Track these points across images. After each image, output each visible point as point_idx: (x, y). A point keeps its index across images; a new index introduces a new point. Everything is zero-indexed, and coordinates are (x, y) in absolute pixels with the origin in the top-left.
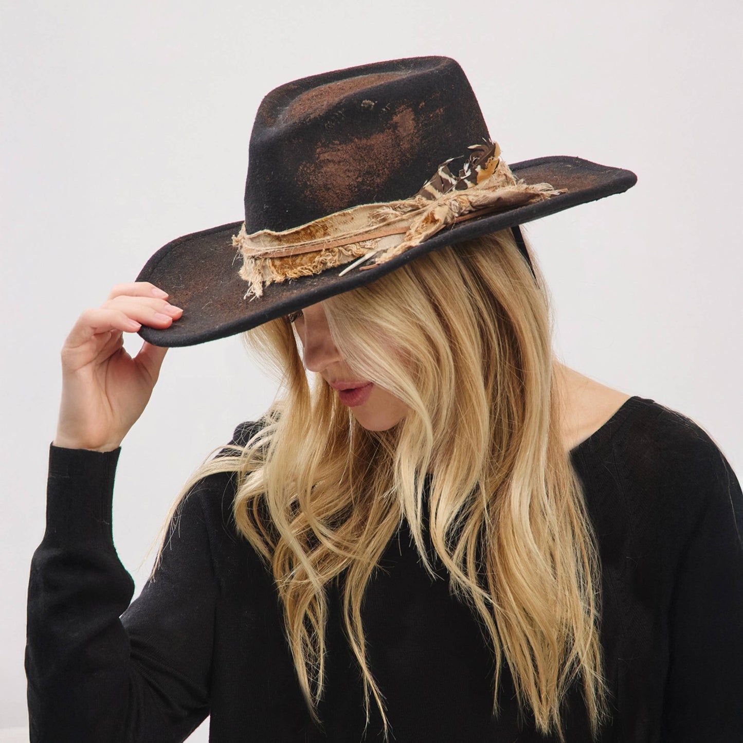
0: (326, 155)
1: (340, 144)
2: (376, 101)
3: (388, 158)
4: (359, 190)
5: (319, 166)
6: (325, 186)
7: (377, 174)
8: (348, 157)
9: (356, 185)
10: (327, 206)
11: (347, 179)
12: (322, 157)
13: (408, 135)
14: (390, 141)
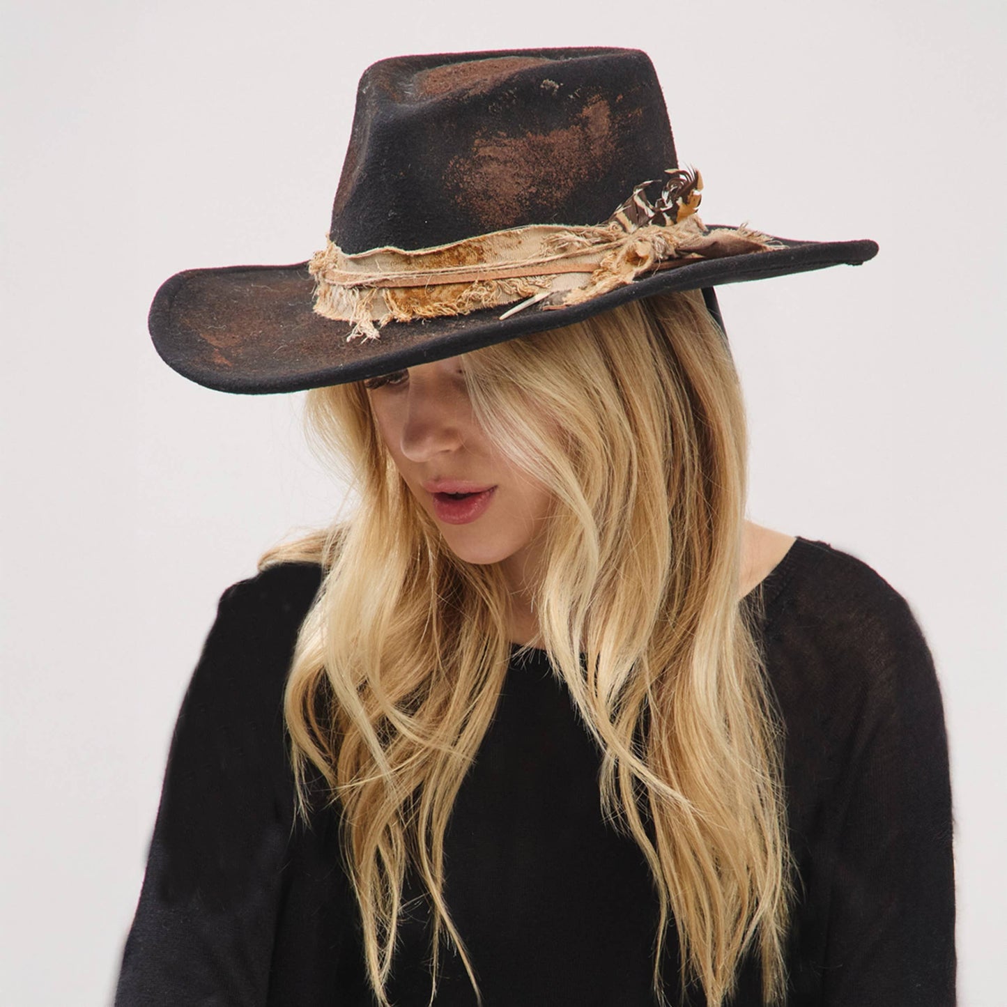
0: (488, 149)
1: (508, 137)
2: (562, 82)
3: (573, 165)
4: (531, 204)
5: (479, 162)
6: (485, 192)
7: (556, 185)
8: (517, 156)
9: (528, 197)
10: (486, 220)
11: (515, 186)
12: (482, 152)
13: (601, 137)
14: (577, 142)
